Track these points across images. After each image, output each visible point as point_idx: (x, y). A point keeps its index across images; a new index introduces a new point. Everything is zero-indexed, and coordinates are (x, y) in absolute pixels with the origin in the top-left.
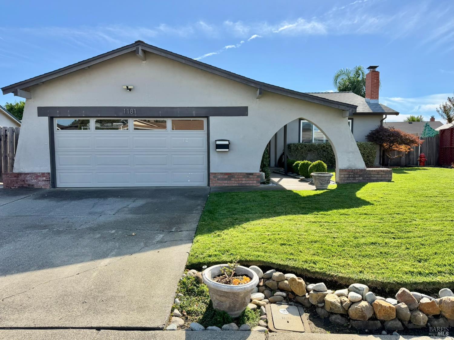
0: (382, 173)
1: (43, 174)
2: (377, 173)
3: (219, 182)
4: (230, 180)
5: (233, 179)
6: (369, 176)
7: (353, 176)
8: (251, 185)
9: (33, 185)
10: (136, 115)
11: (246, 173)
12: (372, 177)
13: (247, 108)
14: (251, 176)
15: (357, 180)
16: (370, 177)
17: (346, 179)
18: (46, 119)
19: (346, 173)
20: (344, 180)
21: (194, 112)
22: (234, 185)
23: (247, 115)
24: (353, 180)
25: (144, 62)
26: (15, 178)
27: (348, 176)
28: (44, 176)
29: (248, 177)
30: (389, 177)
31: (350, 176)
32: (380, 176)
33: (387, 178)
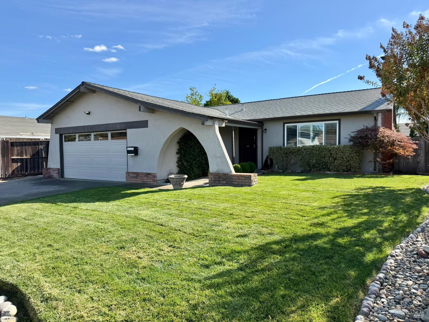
0: (242, 178)
1: (56, 169)
2: (237, 178)
3: (131, 179)
4: (137, 178)
5: (139, 178)
6: (231, 180)
7: (218, 179)
8: (150, 183)
9: (52, 176)
10: (92, 131)
11: (146, 173)
12: (234, 181)
13: (147, 121)
14: (149, 176)
15: (222, 183)
16: (232, 182)
17: (213, 182)
18: (58, 135)
19: (213, 177)
20: (211, 183)
21: (119, 127)
22: (140, 182)
23: (147, 127)
24: (218, 183)
25: (95, 94)
26: (46, 171)
27: (214, 179)
28: (56, 171)
29: (148, 177)
30: (248, 182)
31: (216, 179)
32: (240, 181)
33: (247, 184)
